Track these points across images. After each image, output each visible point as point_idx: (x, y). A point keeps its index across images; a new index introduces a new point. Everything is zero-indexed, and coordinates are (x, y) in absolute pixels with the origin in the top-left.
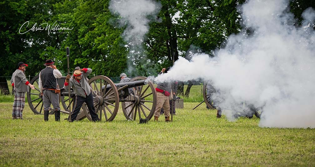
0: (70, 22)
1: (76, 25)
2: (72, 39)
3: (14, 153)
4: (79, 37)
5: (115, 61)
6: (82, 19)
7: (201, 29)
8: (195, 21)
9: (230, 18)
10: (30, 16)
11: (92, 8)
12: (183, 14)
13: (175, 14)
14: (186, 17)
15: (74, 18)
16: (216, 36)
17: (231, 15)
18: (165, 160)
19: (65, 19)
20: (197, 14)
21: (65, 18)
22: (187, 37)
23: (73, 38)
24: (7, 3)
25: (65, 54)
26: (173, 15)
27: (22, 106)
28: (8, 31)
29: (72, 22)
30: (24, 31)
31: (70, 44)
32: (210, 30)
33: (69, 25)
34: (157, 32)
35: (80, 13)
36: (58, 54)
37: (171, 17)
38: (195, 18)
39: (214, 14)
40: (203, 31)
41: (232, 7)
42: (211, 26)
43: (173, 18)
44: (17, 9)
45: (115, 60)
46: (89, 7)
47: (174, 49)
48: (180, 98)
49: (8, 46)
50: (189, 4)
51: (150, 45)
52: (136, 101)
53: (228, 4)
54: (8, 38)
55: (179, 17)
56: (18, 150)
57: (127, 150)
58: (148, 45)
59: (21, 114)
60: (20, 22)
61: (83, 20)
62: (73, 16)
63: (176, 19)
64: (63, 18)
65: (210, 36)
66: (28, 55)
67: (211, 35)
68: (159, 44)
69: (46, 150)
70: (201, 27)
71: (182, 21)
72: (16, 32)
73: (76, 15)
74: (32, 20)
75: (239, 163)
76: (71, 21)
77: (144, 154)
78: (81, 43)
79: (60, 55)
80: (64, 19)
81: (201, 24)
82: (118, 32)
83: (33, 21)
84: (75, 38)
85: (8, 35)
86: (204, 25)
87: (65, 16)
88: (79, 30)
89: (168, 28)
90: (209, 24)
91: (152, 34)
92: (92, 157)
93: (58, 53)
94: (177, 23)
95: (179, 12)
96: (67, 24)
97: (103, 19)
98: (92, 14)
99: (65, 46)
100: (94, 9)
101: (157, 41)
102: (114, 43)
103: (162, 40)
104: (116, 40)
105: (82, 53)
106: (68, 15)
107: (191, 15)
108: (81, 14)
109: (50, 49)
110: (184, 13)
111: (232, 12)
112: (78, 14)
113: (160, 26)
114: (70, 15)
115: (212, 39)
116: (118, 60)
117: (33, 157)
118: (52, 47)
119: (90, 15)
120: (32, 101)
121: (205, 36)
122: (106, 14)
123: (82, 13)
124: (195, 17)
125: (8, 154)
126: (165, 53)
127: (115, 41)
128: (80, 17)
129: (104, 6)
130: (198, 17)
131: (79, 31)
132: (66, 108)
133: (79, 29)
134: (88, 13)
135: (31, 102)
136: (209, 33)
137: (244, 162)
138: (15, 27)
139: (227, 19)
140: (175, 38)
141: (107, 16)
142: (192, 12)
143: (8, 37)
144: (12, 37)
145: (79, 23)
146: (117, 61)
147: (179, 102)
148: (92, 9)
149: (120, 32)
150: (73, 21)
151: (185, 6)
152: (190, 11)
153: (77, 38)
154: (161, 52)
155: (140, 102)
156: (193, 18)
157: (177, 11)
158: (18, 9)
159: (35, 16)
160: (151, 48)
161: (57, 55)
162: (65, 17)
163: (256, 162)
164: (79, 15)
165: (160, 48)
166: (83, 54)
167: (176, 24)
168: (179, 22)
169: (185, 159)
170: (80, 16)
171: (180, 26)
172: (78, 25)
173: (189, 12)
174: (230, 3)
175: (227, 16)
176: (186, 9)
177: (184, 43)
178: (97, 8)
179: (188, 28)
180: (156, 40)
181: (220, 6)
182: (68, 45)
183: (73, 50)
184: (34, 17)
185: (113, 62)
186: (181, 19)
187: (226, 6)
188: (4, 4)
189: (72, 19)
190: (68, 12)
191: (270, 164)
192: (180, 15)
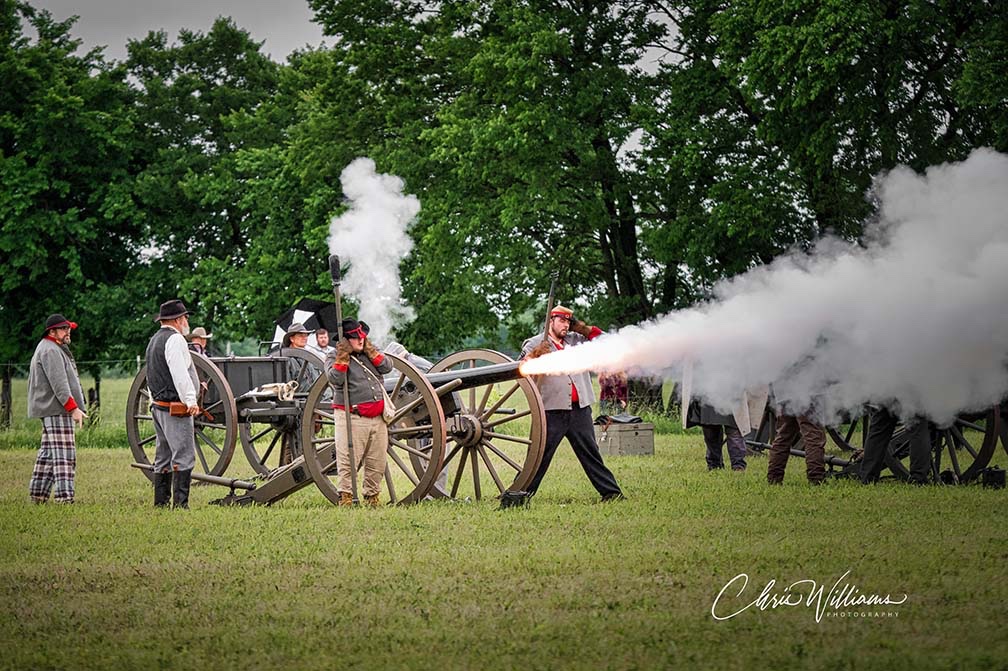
0: (276, 175)
1: (297, 185)
2: (282, 233)
3: (73, 615)
4: (307, 224)
5: (431, 301)
6: (316, 163)
7: (715, 189)
8: (697, 162)
9: (815, 146)
10: (145, 158)
11: (347, 126)
12: (653, 139)
13: (625, 139)
14: (666, 146)
15: (288, 160)
16: (767, 210)
17: (817, 138)
18: (574, 629)
19: (259, 166)
20: (703, 136)
21: (258, 163)
22: (669, 216)
23: (286, 228)
24: (71, 114)
25: (262, 281)
26: (620, 142)
27: (66, 461)
28: (74, 210)
29: (282, 175)
30: (125, 206)
31: (279, 249)
32: (747, 193)
33: (272, 183)
34: (567, 202)
35: (307, 142)
36: (239, 282)
37: (614, 148)
38: (694, 150)
39: (760, 134)
40: (724, 196)
41: (819, 110)
42: (752, 178)
43: (621, 154)
44: (103, 133)
45: (429, 299)
46: (336, 122)
47: (627, 258)
48: (641, 421)
49: (74, 261)
50: (674, 105)
51: (545, 245)
52: (468, 437)
53: (804, 102)
54: (77, 233)
55: (640, 148)
56: (84, 606)
57: (449, 598)
58: (541, 246)
59: (67, 488)
60: (114, 178)
61: (319, 168)
62: (286, 155)
63: (629, 155)
64: (252, 161)
65: (746, 211)
66: (138, 287)
67: (750, 208)
68: (576, 242)
69: (179, 605)
70: (715, 182)
71: (649, 161)
72: (100, 210)
73: (296, 151)
74: (150, 169)
75: (824, 634)
76: (280, 172)
77: (506, 609)
78: (312, 245)
79: (245, 286)
80: (254, 166)
81: (716, 172)
82: (438, 205)
83: (157, 172)
84: (293, 228)
85: (75, 225)
86: (725, 173)
87: (257, 155)
88: (305, 200)
89: (603, 188)
90: (743, 172)
91: (551, 208)
92: (329, 623)
93: (236, 280)
94: (633, 168)
95: (639, 133)
96: (265, 182)
97: (385, 161)
98: (346, 146)
99: (260, 253)
100: (355, 129)
101: (568, 233)
102: (425, 241)
103: (586, 229)
104: (431, 233)
105: (316, 279)
106: (270, 152)
107: (683, 143)
108: (310, 147)
109: (210, 266)
110: (655, 133)
111: (819, 127)
112: (302, 147)
113: (578, 182)
114: (277, 153)
115: (754, 220)
116: (439, 297)
117: (133, 626)
118: (219, 262)
119: (342, 150)
120: (143, 441)
121: (730, 210)
122: (394, 146)
123: (316, 144)
124: (695, 148)
125: (53, 619)
126: (595, 271)
127: (428, 236)
128: (307, 157)
129: (387, 117)
130: (705, 149)
131: (307, 204)
132: (259, 462)
133: (308, 197)
134: (333, 142)
135: (141, 445)
136: (745, 202)
137: (844, 629)
138: (96, 197)
139: (805, 150)
140: (630, 221)
141: (400, 152)
142: (683, 131)
143: (75, 228)
144: (89, 230)
145: (305, 179)
146: (435, 302)
147: (640, 433)
148: (348, 130)
149: (444, 203)
150: (284, 170)
151: (659, 110)
152: (678, 127)
153: (299, 227)
154: (581, 267)
155: (481, 439)
156: (687, 151)
157: (632, 129)
158: (107, 135)
159: (161, 154)
160: (548, 255)
161: (234, 288)
162: (258, 159)
163: (884, 629)
164: (304, 152)
165: (578, 253)
166: (319, 281)
167: (630, 173)
168: (641, 164)
169: (643, 623)
170: (307, 154)
171: (643, 178)
172: (302, 182)
173: (675, 130)
174: (812, 98)
175: (804, 140)
176: (663, 121)
177: (661, 236)
178: (364, 126)
179: (672, 185)
180: (564, 229)
181: (781, 110)
182: (269, 252)
183: (288, 268)
184: (159, 160)
185: (424, 304)
186: (646, 153)
187: (800, 108)
188: (62, 120)
189: (281, 164)
190: (268, 142)
191: (931, 635)
192: (645, 141)
